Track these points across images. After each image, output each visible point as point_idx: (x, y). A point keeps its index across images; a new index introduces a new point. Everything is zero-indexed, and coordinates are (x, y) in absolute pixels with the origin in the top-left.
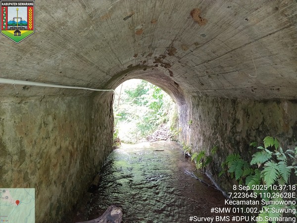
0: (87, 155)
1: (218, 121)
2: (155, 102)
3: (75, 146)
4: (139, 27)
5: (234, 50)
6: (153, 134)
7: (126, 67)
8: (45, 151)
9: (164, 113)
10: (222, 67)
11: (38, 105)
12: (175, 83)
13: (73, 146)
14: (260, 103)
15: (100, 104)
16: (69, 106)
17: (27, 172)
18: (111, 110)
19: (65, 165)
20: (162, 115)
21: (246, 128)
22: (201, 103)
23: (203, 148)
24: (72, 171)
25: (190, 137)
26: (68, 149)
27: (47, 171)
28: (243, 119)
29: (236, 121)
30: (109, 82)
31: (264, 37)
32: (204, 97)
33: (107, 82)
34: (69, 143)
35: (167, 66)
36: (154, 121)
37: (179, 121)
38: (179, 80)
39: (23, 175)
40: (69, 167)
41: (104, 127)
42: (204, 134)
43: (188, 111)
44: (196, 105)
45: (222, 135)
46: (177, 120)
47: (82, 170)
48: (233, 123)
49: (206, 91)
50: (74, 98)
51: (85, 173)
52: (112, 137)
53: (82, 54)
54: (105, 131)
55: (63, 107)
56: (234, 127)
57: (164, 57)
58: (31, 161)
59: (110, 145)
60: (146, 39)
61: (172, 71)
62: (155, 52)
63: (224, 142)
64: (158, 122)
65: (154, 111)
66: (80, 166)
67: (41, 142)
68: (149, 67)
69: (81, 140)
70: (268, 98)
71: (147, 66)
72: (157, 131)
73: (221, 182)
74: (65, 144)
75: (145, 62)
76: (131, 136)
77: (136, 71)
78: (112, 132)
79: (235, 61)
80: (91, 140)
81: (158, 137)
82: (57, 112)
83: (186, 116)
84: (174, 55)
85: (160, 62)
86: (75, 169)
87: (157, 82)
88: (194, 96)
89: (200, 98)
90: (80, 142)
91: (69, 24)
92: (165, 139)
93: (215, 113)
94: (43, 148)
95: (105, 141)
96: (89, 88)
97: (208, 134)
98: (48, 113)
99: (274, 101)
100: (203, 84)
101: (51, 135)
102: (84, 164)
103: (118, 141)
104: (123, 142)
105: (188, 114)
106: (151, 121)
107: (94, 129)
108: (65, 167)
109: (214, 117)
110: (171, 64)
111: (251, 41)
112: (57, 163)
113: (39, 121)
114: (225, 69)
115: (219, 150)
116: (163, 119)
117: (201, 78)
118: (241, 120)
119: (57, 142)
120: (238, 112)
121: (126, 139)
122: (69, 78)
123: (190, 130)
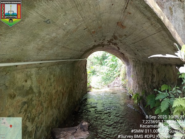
0: (72, 95)
1: (145, 76)
2: (113, 64)
3: (65, 90)
4: (93, 30)
5: (143, 39)
6: (112, 83)
7: (91, 46)
8: (50, 92)
9: (118, 70)
10: (141, 47)
11: (46, 71)
12: (122, 53)
13: (64, 90)
14: (163, 65)
15: (79, 67)
16: (61, 70)
17: (42, 101)
18: (86, 70)
19: (60, 99)
20: (117, 71)
21: (158, 80)
22: (137, 65)
23: (139, 91)
24: (63, 103)
25: (132, 85)
26: (61, 91)
27: (51, 102)
28: (156, 74)
29: (153, 76)
30: (83, 55)
31: (153, 35)
32: (138, 61)
33: (82, 55)
34: (62, 88)
35: (115, 44)
36: (112, 75)
37: (127, 76)
38: (124, 52)
39: (40, 103)
40: (62, 100)
41: (81, 80)
42: (139, 83)
43: (131, 70)
44: (135, 66)
45: (147, 84)
46: (126, 75)
47: (69, 102)
48: (152, 77)
49: (138, 58)
50: (64, 65)
51: (70, 104)
52: (87, 85)
53: (65, 46)
54: (82, 82)
55: (58, 70)
56: (152, 79)
57: (112, 40)
58: (44, 96)
59: (85, 89)
60: (99, 34)
61: (118, 47)
62: (106, 38)
63: (148, 88)
64: (115, 76)
65: (113, 69)
66: (68, 100)
67: (48, 88)
68: (105, 45)
69: (68, 87)
70: (166, 63)
71: (104, 45)
72: (114, 81)
73: (147, 111)
74: (60, 88)
75: (102, 43)
76: (98, 84)
77: (98, 48)
78: (86, 82)
79: (146, 44)
80: (74, 87)
81: (115, 85)
82: (55, 73)
83: (130, 72)
84: (117, 39)
85: (111, 42)
86: (65, 101)
87: (113, 53)
88: (133, 61)
89: (136, 62)
90: (67, 88)
91: (58, 37)
92: (119, 86)
93: (144, 71)
94: (49, 90)
95: (82, 88)
96: (71, 59)
97: (141, 83)
98: (51, 74)
99: (169, 65)
100: (136, 54)
101: (52, 84)
102: (70, 100)
103: (90, 87)
104: (93, 88)
105: (131, 71)
106: (110, 76)
107: (75, 80)
108: (60, 100)
109: (143, 73)
110: (117, 43)
111: (149, 36)
112: (56, 98)
113: (47, 78)
114: (143, 47)
115: (146, 92)
116: (118, 74)
117: (134, 51)
118: (155, 75)
119: (56, 88)
120: (154, 71)
121: (96, 86)
122: (60, 56)
123: (132, 81)
